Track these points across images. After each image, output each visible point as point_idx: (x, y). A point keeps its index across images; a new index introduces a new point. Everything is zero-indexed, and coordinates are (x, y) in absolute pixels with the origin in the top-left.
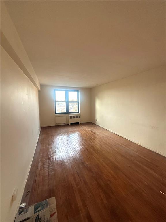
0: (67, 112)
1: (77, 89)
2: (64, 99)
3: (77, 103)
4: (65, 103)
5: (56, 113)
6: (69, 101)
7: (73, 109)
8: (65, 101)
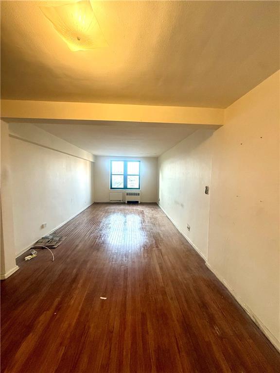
0: (125, 188)
1: (139, 159)
2: (122, 171)
3: (138, 177)
4: (123, 176)
5: (111, 188)
6: (128, 174)
7: (133, 183)
8: (123, 174)
